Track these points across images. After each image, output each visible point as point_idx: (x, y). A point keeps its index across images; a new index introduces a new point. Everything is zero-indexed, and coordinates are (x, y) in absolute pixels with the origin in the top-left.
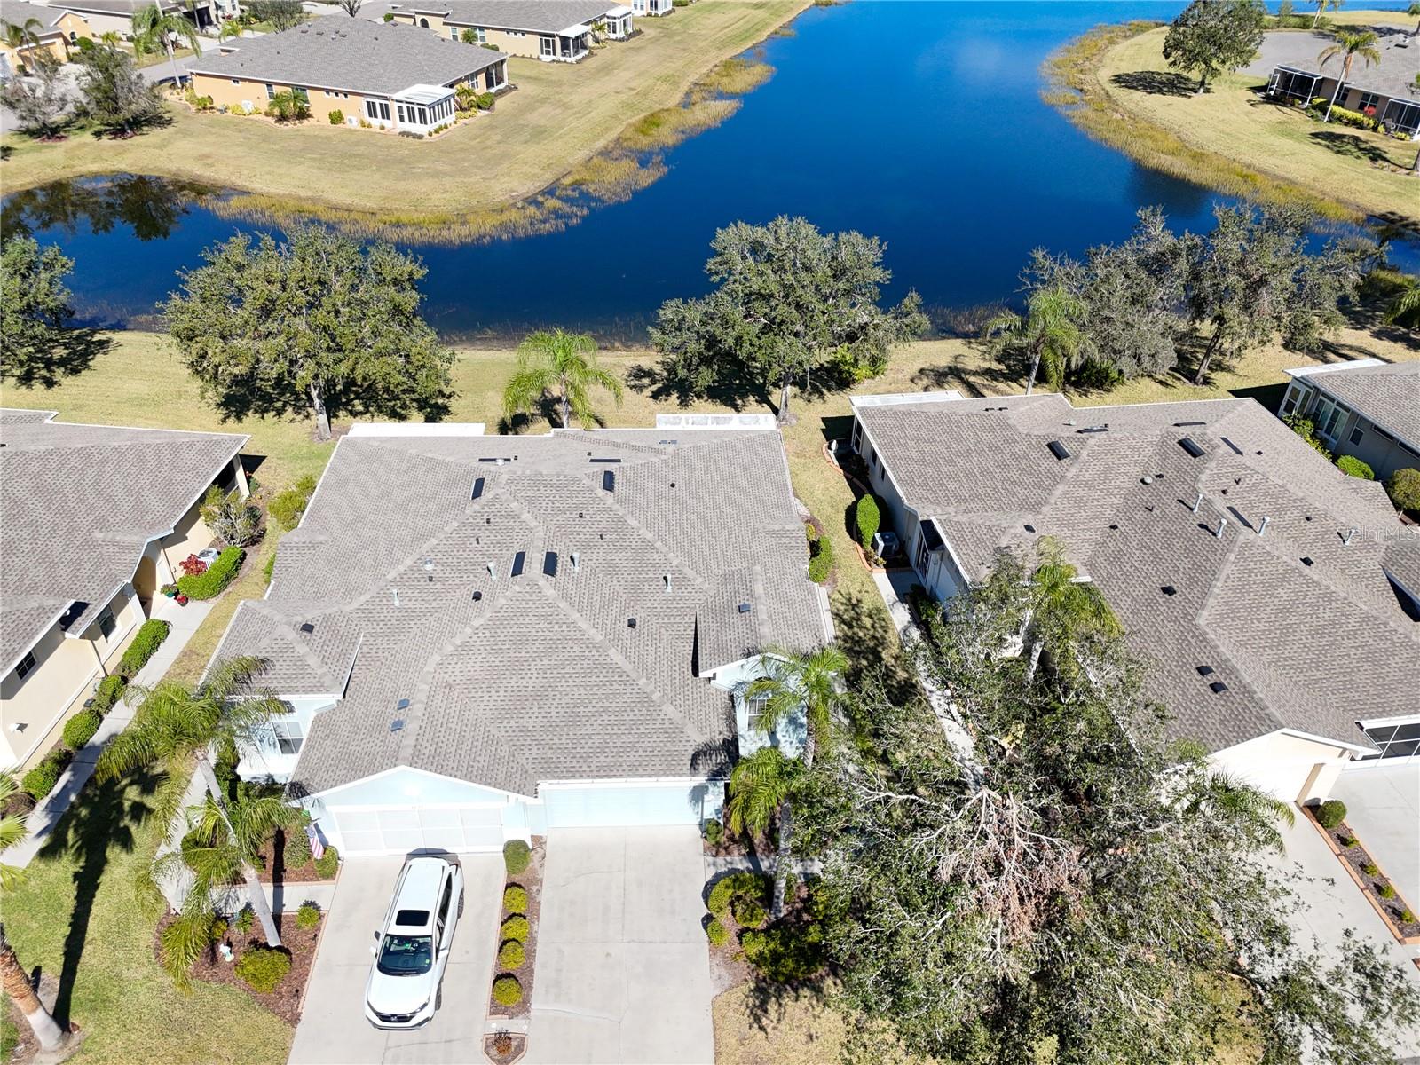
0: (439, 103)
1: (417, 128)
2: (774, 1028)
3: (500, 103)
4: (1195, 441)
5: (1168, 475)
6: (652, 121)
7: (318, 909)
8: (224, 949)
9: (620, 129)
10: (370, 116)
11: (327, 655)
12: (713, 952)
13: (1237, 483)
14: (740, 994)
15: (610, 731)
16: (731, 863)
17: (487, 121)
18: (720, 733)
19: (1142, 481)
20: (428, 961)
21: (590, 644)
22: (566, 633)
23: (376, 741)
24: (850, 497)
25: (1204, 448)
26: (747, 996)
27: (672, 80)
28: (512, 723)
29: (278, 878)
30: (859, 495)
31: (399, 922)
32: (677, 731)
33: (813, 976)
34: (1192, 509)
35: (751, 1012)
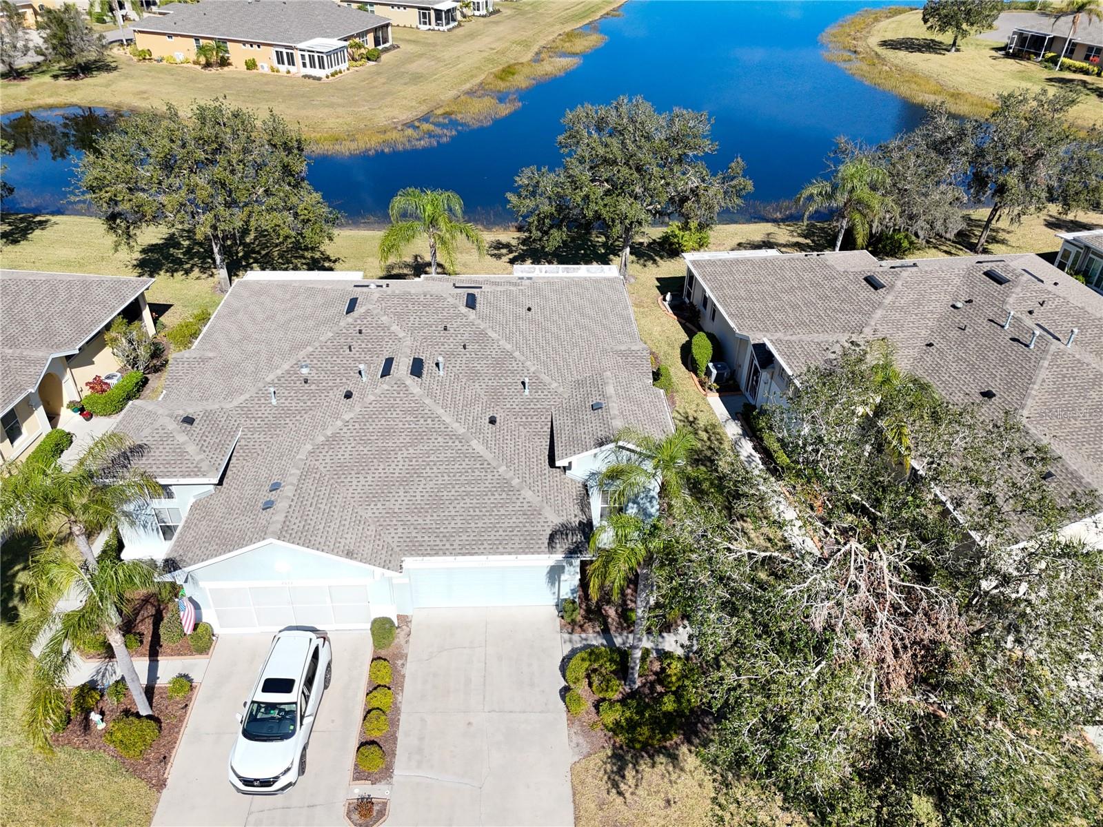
0: (335, 51)
1: (317, 72)
2: (632, 794)
3: (384, 57)
4: (1000, 271)
5: (977, 300)
6: (508, 71)
7: (191, 681)
8: (94, 717)
9: (483, 77)
10: (279, 63)
11: (206, 444)
12: (571, 722)
13: (1042, 305)
14: (598, 761)
15: (472, 513)
16: (586, 640)
17: (374, 69)
18: (576, 516)
19: (954, 306)
20: (292, 727)
21: (453, 436)
22: (431, 426)
23: (248, 519)
24: (684, 338)
25: (1009, 276)
26: (605, 763)
27: (526, 44)
28: (379, 505)
29: (154, 654)
30: (691, 334)
31: (265, 690)
32: (534, 513)
33: (668, 744)
34: (1003, 327)
35: (609, 778)
